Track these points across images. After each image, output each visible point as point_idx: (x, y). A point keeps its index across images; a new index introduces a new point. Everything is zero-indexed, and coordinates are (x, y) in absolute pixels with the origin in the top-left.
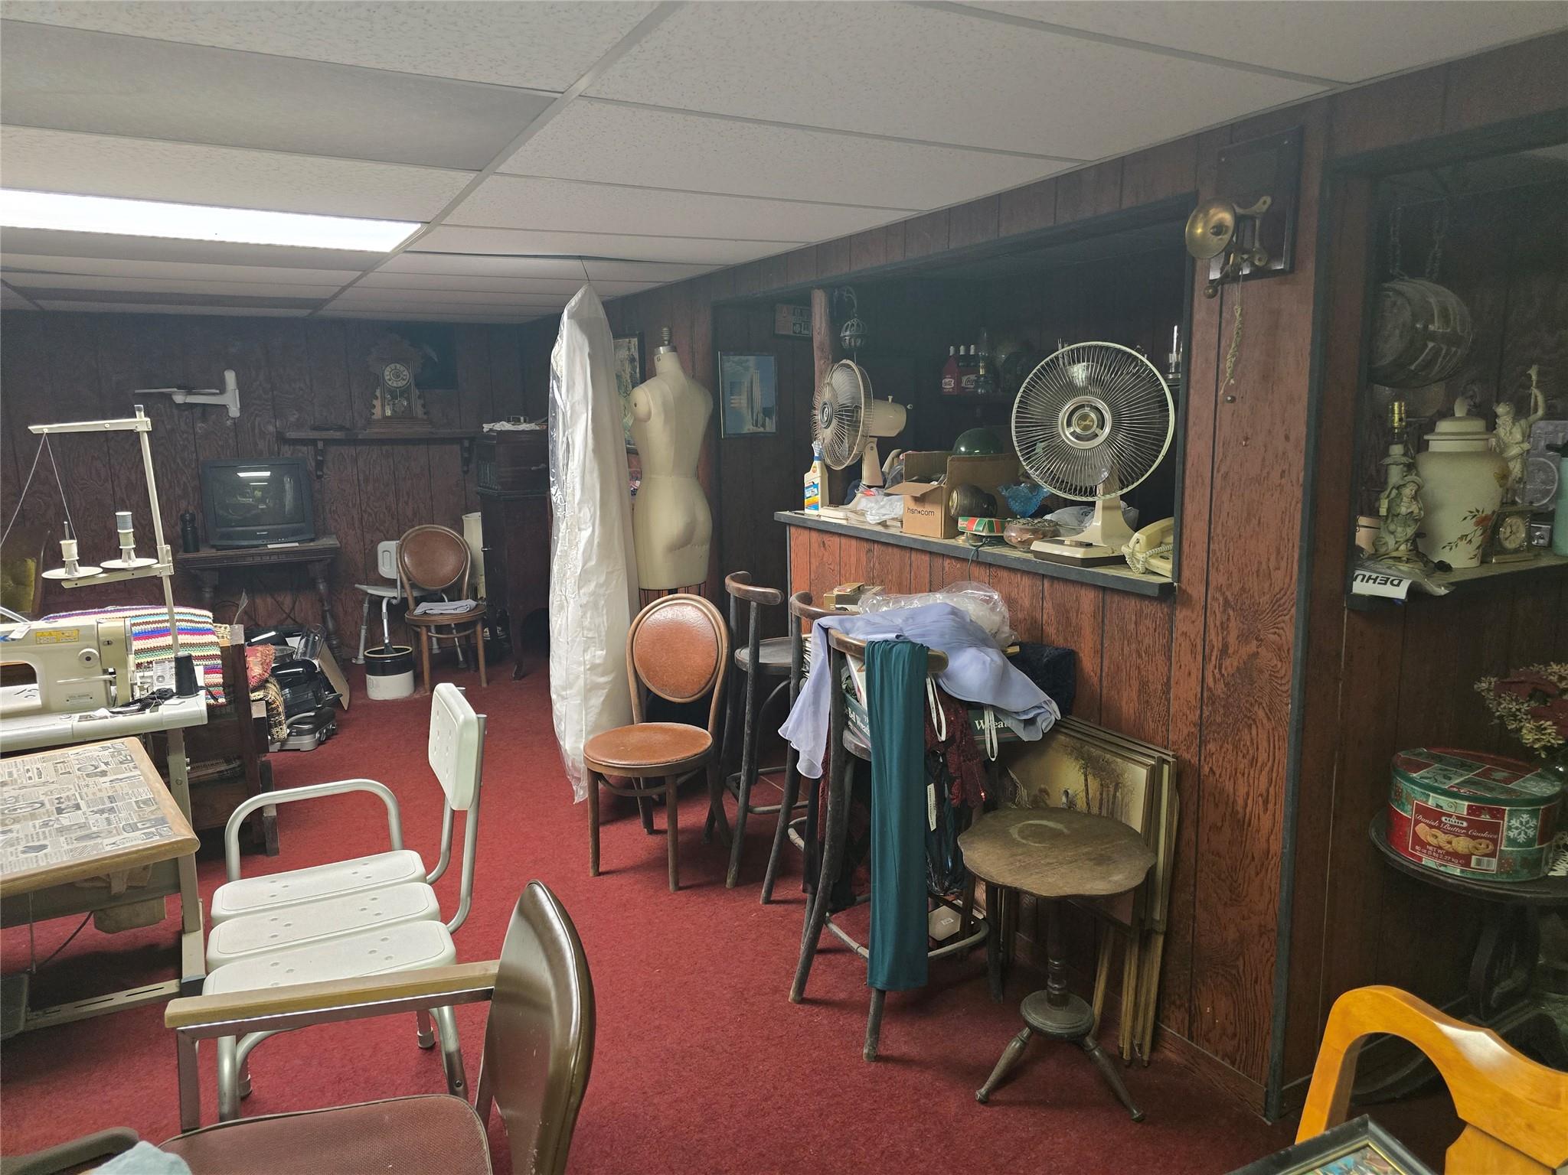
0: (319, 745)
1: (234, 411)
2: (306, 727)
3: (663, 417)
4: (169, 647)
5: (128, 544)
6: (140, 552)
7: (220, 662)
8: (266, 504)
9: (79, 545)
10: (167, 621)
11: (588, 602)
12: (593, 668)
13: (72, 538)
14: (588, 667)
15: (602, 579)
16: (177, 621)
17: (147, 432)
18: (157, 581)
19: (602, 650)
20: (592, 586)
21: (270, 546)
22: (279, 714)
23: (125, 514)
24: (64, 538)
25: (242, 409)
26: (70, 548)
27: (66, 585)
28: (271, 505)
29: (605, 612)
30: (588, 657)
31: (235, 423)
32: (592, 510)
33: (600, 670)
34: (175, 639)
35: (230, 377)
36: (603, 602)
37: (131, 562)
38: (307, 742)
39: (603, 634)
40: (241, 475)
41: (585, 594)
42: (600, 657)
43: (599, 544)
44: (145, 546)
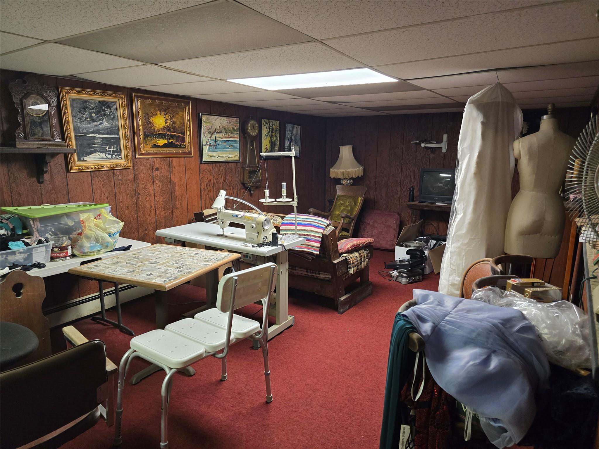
0: (408, 283)
1: (444, 150)
2: (404, 275)
3: (528, 157)
4: (294, 230)
5: (284, 193)
6: (287, 197)
7: (321, 239)
8: (448, 187)
9: (269, 191)
10: (294, 220)
11: (455, 251)
12: (453, 285)
13: (267, 189)
14: (450, 283)
15: (466, 241)
16: (297, 221)
17: (294, 157)
18: (292, 207)
19: (459, 277)
20: (459, 244)
21: (436, 204)
22: (351, 264)
23: (284, 184)
24: (266, 189)
25: (447, 150)
26: (267, 192)
27: (264, 204)
28: (450, 187)
29: (464, 258)
30: (451, 279)
31: (444, 155)
32: (465, 205)
33: (456, 287)
34: (296, 227)
35: (445, 137)
36: (464, 253)
37: (284, 200)
38: (404, 281)
39: (461, 269)
40: (441, 175)
41: (454, 247)
42: (457, 281)
43: (470, 223)
44: (290, 195)
